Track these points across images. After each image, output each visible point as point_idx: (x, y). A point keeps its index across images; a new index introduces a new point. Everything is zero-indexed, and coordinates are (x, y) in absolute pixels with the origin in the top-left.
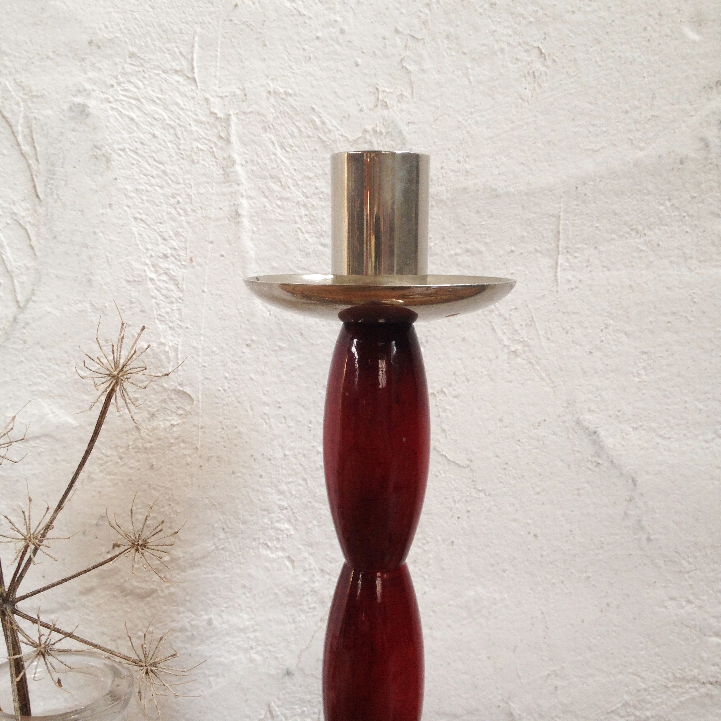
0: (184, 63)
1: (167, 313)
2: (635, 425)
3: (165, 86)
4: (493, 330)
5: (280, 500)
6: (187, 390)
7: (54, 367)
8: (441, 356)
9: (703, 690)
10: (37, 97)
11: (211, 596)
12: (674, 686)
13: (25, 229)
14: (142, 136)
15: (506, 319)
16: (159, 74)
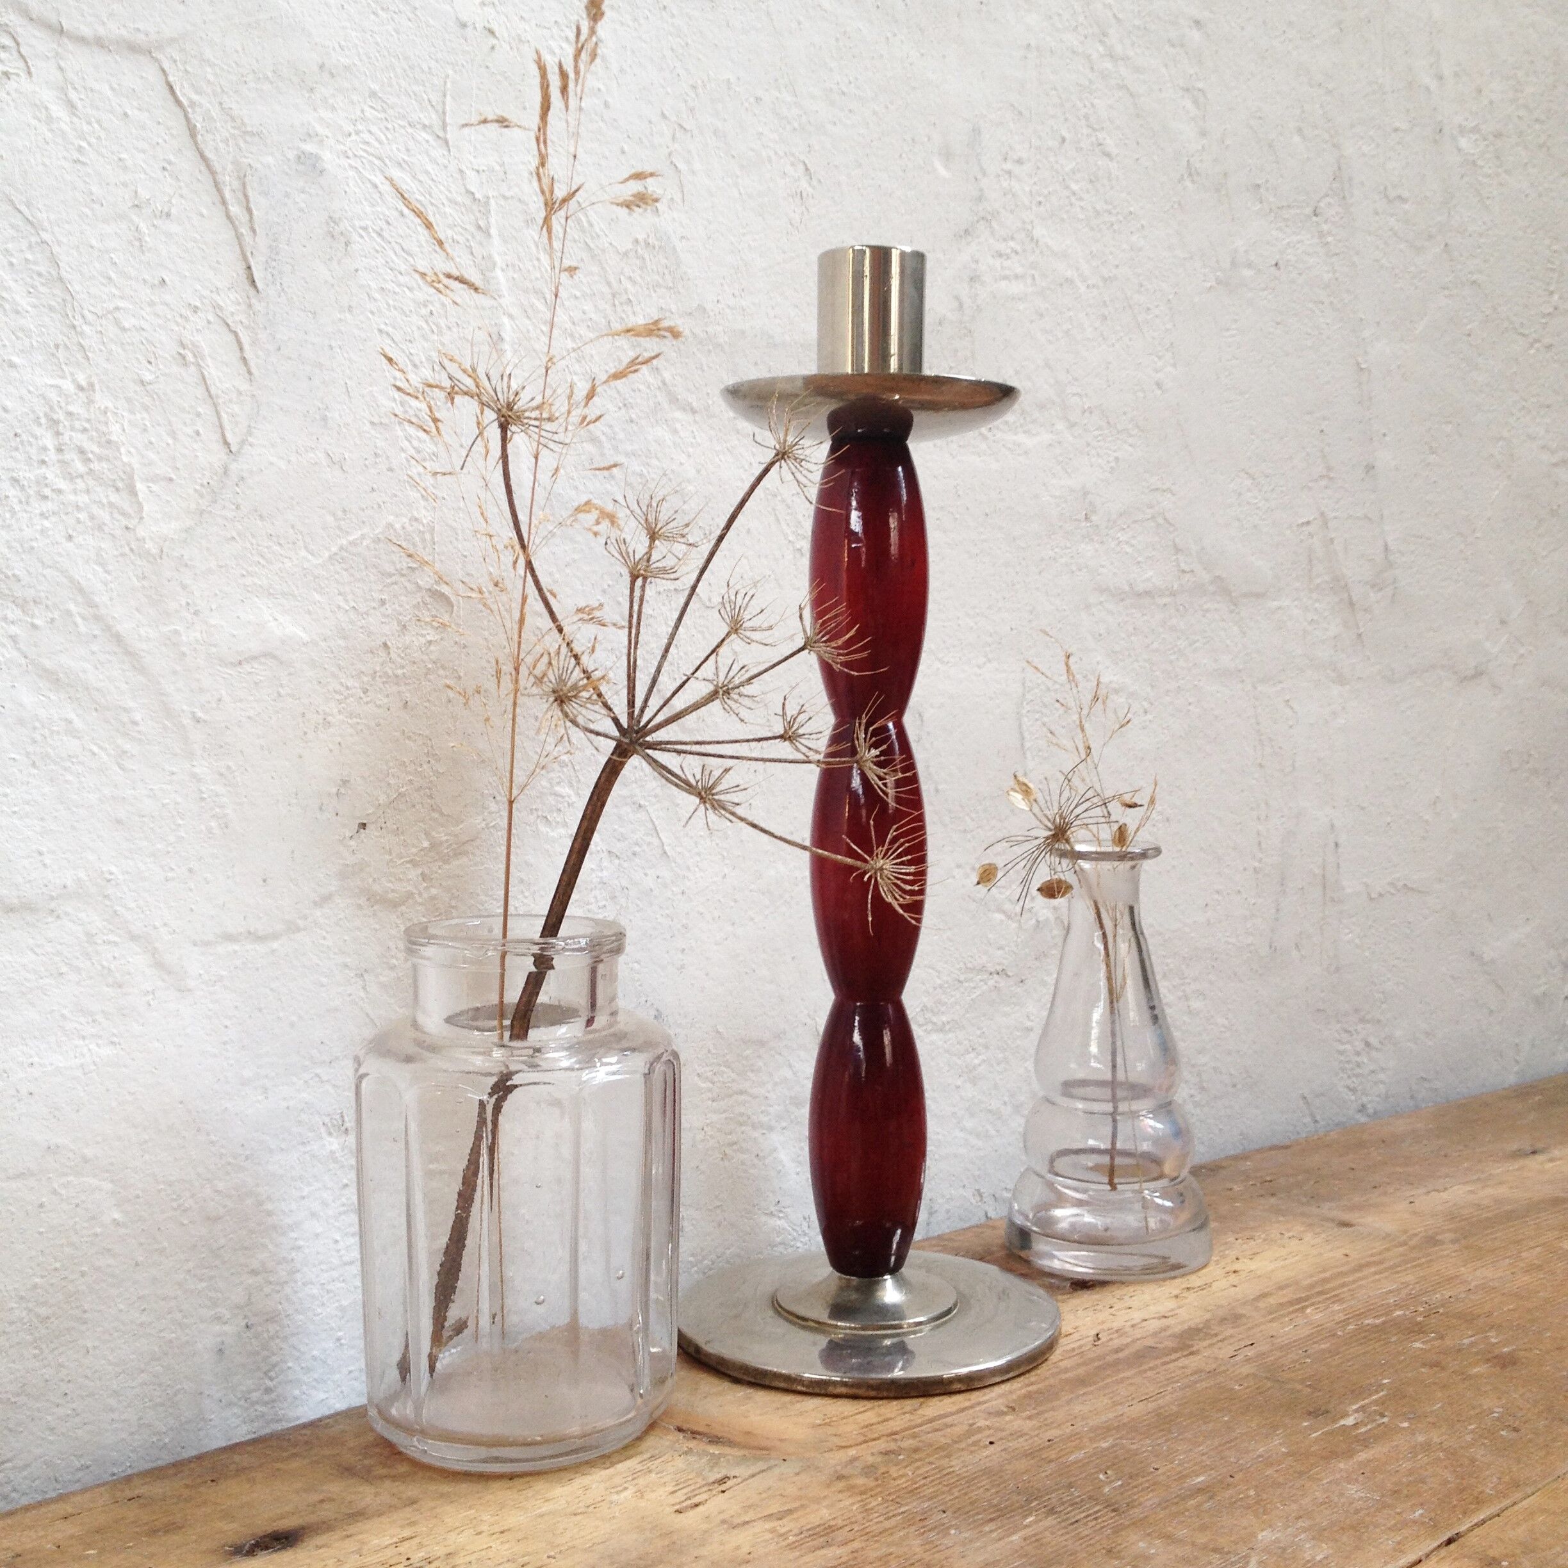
0: (434, 116)
3: (411, 144)
4: (778, 520)
6: (445, 589)
7: (277, 548)
9: (991, 983)
10: (252, 134)
11: (483, 898)
13: (235, 334)
16: (404, 127)
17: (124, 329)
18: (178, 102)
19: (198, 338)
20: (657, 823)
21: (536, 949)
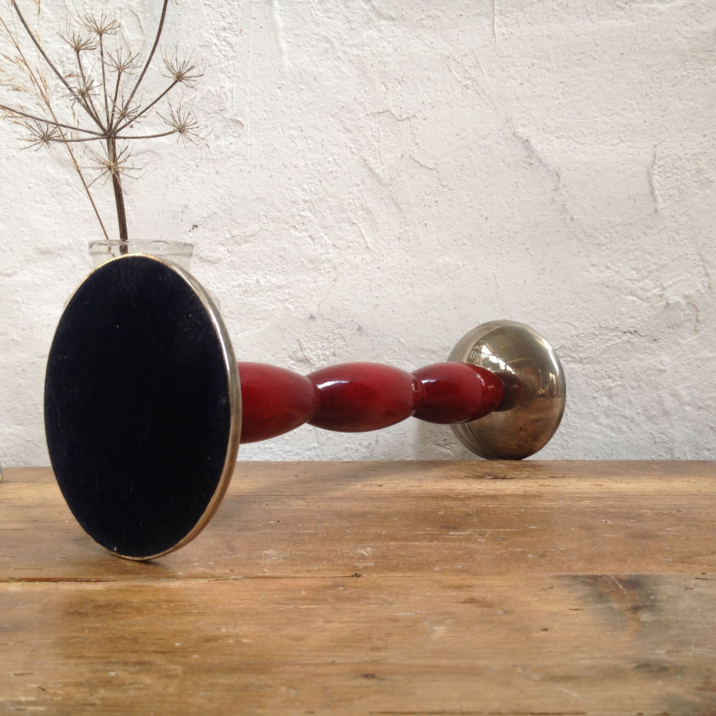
1: (226, 67)
2: (557, 135)
4: (450, 70)
5: (303, 195)
6: (240, 119)
8: (414, 91)
9: (624, 338)
12: (601, 334)
13: (137, 16)
15: (458, 63)
20: (363, 232)
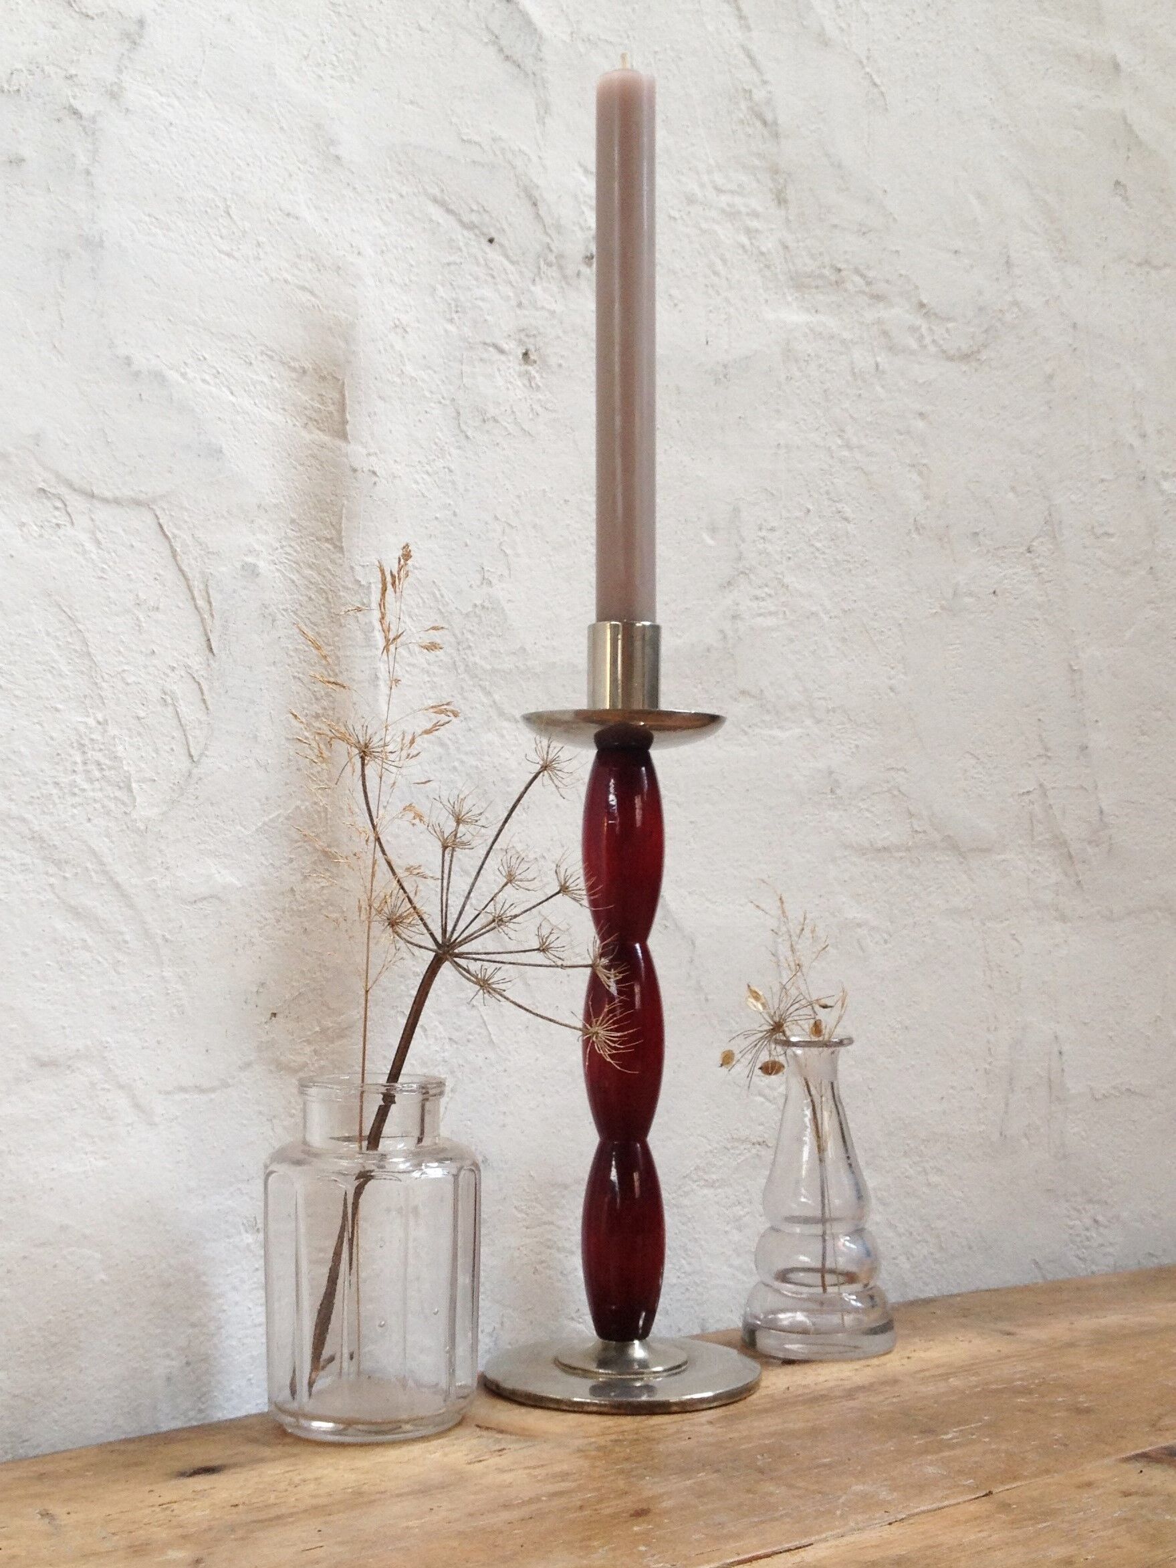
0: (334, 532)
7: (221, 824)
9: (754, 1151)
10: (213, 553)
12: (733, 1148)
13: (199, 684)
14: (301, 598)
16: (313, 541)
17: (128, 684)
18: (166, 536)
19: (175, 687)
20: (485, 1018)
21: (383, 1090)
